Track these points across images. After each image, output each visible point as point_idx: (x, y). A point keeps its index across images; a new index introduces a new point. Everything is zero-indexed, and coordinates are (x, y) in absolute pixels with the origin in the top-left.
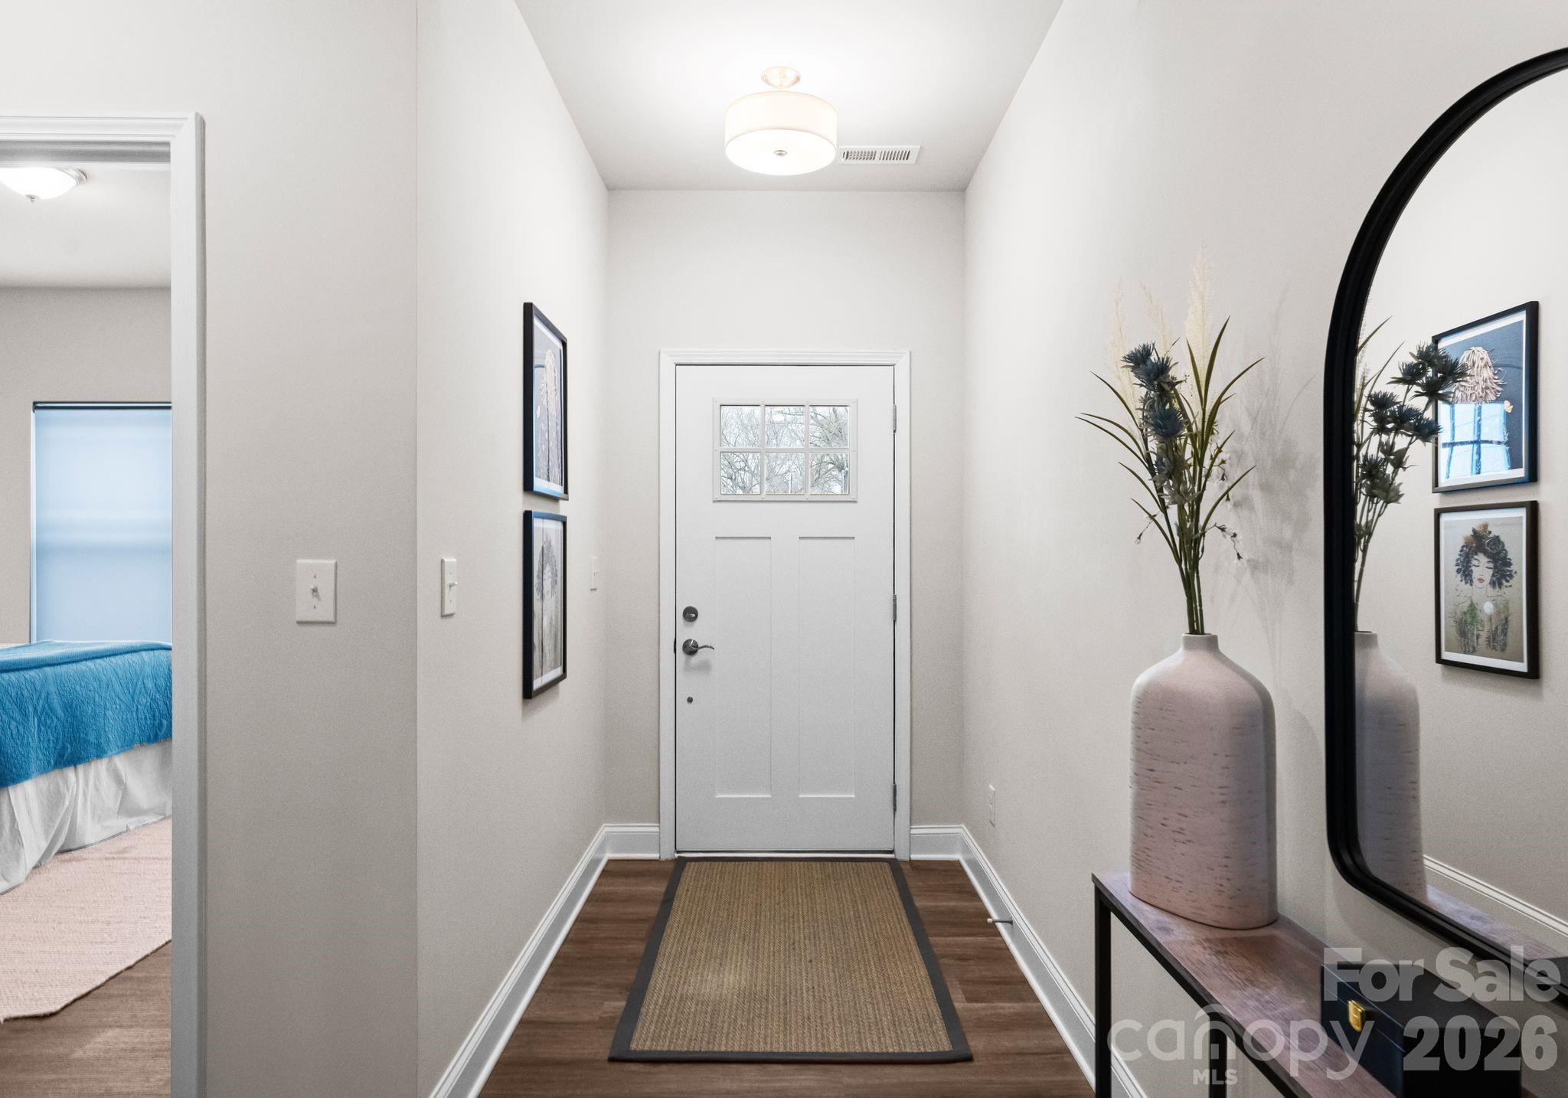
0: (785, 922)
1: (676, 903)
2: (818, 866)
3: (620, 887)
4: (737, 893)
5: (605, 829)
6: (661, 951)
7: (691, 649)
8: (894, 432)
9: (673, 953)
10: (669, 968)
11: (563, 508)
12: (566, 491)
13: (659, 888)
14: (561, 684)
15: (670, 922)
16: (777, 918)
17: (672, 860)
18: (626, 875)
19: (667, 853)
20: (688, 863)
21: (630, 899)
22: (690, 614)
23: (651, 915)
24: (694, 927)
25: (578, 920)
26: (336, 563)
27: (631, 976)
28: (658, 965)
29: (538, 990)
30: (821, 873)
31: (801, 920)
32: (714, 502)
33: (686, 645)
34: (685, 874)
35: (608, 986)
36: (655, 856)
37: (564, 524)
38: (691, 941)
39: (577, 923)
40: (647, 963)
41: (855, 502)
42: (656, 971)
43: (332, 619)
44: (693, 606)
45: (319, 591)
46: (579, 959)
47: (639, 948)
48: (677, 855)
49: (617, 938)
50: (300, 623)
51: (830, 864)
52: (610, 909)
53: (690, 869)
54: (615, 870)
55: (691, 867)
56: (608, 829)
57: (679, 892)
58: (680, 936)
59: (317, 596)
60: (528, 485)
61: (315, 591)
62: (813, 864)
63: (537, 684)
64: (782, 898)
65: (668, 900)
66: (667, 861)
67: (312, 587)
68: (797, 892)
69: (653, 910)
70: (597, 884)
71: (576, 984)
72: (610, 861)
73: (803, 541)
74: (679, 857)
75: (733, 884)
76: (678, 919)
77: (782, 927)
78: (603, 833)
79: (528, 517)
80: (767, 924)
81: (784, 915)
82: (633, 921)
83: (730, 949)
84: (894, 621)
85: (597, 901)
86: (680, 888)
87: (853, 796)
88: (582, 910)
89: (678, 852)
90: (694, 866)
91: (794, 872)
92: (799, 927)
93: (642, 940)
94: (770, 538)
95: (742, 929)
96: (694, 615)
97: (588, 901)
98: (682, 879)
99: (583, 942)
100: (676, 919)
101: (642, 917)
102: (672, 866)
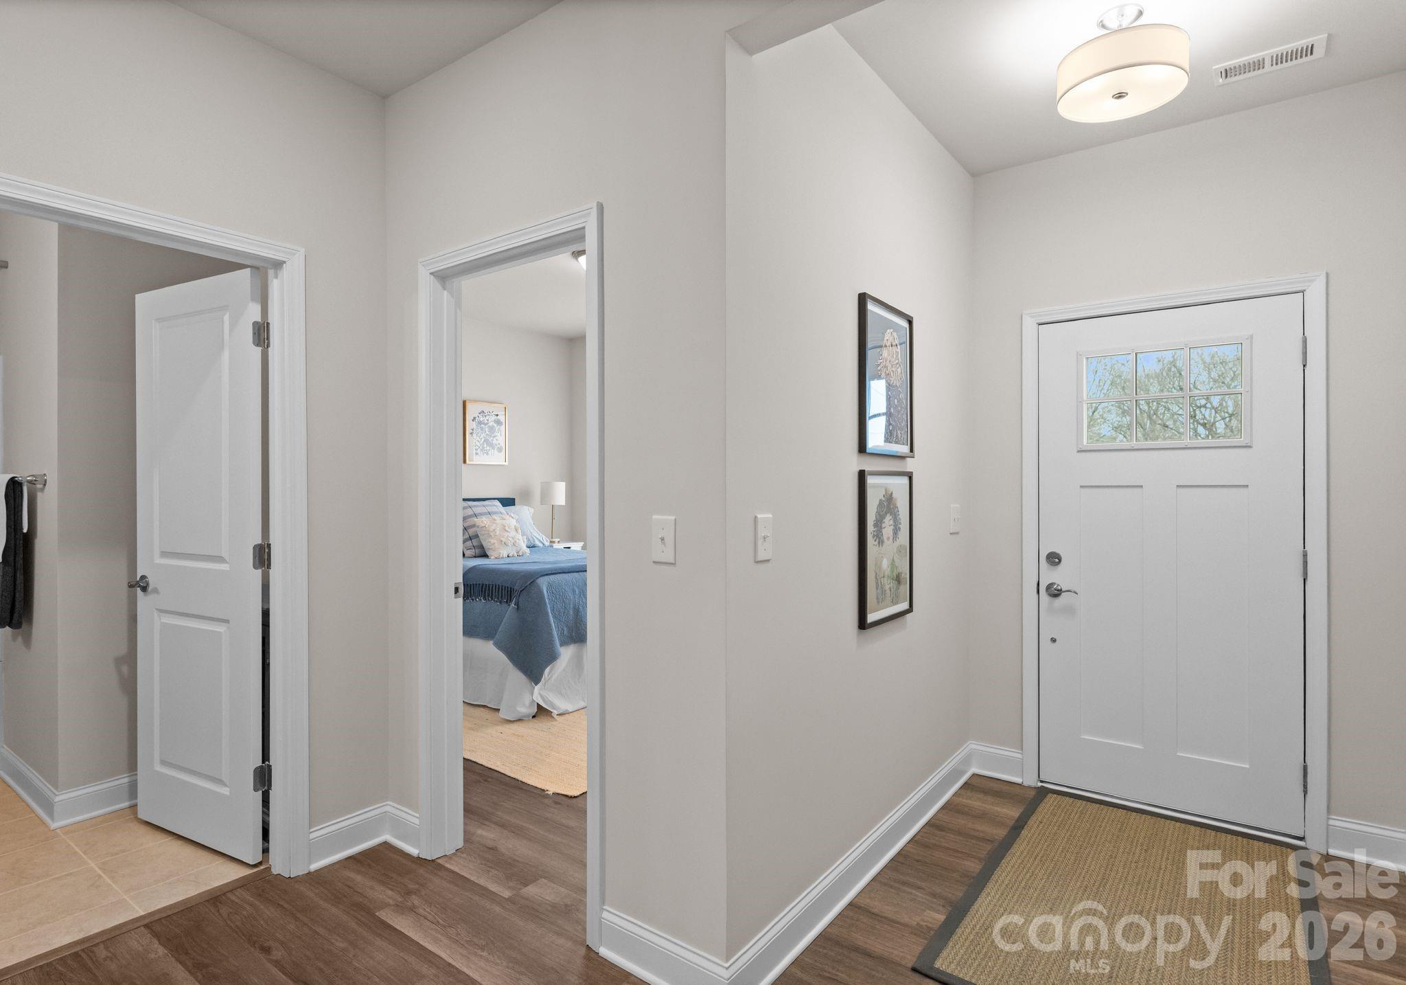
0: (1138, 884)
1: (1025, 832)
2: (1198, 832)
3: (976, 802)
4: (1093, 839)
5: (973, 745)
6: (995, 877)
7: (1054, 592)
8: (1304, 366)
9: (1006, 882)
10: (997, 896)
11: (910, 465)
12: (912, 450)
13: (1012, 812)
14: (909, 616)
15: (1012, 850)
16: (1130, 877)
17: (1035, 788)
18: (986, 792)
19: (1030, 780)
20: (1050, 795)
21: (982, 816)
22: (1054, 559)
23: (996, 837)
24: (1036, 863)
25: (928, 824)
26: (675, 519)
27: (958, 893)
28: (986, 890)
29: (874, 879)
30: (1199, 841)
31: (1158, 888)
32: (1078, 451)
33: (1049, 587)
34: (1043, 805)
35: (934, 895)
36: (1018, 780)
37: (911, 479)
38: (1028, 875)
39: (927, 827)
40: (978, 884)
41: (1250, 447)
42: (983, 894)
43: (673, 561)
44: (1057, 551)
45: (665, 539)
46: (918, 861)
47: (974, 867)
48: (1040, 784)
49: (957, 851)
50: (654, 562)
51: (1213, 833)
52: (961, 822)
53: (1050, 801)
54: (976, 785)
55: (1051, 800)
56: (974, 746)
57: (1030, 822)
58: (1019, 867)
59: (664, 544)
60: (862, 448)
61: (662, 539)
62: (1192, 828)
63: (871, 618)
64: (1142, 858)
65: (1018, 827)
66: (1029, 787)
67: (660, 537)
68: (1163, 855)
69: (1001, 833)
70: (955, 794)
71: (904, 883)
72: (974, 775)
73: (1181, 490)
74: (1042, 786)
75: (1092, 828)
76: (1022, 848)
77: (1133, 890)
78: (968, 749)
79: (862, 475)
80: (1117, 881)
81: (1140, 877)
82: (978, 838)
83: (1066, 896)
84: (1305, 580)
85: (950, 810)
86: (1034, 818)
87: (1248, 766)
88: (935, 815)
89: (1042, 782)
90: (1055, 799)
91: (1165, 832)
92: (1153, 896)
93: (980, 859)
94: (1142, 486)
95: (1086, 879)
96: (1057, 560)
97: (943, 808)
98: (1039, 809)
99: (926, 846)
100: (1020, 848)
101: (987, 838)
102: (1033, 793)
